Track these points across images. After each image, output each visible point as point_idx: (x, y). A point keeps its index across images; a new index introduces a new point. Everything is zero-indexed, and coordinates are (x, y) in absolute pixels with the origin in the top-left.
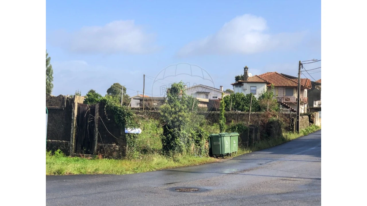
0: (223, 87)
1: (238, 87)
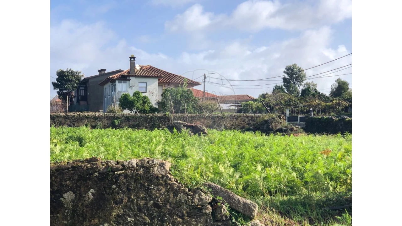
1: (122, 83)
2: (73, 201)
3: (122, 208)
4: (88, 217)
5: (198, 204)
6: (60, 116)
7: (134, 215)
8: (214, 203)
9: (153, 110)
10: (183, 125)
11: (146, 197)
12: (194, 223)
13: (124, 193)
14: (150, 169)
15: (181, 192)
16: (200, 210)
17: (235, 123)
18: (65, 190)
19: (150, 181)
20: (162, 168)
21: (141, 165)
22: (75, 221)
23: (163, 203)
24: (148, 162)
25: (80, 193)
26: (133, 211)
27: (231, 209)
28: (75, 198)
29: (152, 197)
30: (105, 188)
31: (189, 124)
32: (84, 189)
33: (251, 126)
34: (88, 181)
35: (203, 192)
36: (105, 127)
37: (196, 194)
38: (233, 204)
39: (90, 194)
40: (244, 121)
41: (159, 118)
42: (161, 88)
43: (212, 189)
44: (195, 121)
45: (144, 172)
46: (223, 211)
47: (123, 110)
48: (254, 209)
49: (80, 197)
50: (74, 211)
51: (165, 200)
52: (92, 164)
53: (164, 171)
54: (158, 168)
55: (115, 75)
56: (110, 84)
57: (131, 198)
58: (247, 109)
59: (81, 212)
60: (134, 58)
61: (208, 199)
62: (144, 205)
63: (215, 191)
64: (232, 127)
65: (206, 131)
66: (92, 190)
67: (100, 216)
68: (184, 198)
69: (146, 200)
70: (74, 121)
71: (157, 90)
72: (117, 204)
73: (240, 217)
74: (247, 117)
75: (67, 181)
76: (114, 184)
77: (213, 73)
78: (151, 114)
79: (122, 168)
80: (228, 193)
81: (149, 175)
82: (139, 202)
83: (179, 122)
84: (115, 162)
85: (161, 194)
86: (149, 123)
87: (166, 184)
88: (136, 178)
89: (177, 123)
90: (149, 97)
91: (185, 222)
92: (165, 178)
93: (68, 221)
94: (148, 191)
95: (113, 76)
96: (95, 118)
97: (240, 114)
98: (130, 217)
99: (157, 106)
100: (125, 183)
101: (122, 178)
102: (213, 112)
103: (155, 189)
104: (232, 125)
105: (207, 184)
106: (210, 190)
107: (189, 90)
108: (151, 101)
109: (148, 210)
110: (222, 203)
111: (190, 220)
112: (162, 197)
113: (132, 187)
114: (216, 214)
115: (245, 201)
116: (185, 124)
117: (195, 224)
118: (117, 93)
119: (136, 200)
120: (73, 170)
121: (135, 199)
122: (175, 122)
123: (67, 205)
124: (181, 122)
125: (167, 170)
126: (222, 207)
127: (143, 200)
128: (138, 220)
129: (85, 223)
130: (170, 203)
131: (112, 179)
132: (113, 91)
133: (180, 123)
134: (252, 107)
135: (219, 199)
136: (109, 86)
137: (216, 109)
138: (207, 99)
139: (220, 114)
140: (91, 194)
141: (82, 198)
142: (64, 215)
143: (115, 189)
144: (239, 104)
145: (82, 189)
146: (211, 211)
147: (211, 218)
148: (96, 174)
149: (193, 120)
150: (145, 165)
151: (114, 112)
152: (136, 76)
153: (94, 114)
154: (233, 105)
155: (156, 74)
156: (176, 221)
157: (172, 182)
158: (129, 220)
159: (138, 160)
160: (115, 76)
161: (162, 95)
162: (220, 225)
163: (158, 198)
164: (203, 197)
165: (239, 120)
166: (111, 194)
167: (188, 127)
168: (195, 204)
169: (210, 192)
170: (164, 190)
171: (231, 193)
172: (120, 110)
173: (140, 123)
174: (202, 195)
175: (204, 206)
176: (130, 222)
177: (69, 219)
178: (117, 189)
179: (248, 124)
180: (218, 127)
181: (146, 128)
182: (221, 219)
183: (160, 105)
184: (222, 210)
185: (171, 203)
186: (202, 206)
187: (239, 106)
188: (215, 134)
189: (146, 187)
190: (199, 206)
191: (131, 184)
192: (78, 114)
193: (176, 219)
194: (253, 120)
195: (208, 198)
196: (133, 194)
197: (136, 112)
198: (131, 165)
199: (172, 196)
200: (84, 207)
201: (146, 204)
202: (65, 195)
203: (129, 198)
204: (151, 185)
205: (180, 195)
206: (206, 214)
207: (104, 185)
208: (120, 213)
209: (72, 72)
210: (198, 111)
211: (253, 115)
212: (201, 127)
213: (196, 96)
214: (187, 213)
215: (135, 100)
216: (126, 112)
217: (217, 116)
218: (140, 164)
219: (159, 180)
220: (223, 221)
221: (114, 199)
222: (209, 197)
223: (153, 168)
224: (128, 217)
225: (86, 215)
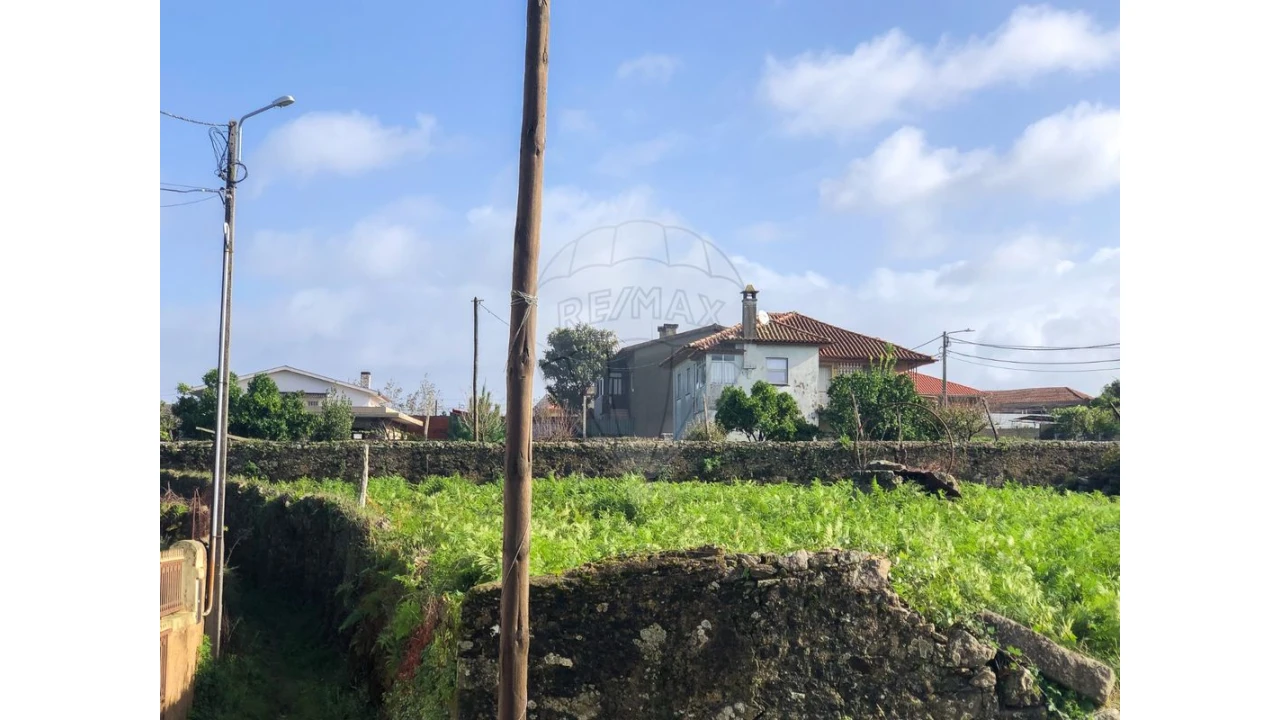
0: (370, 377)
1: (721, 359)
2: (662, 647)
3: (775, 668)
4: (697, 686)
5: (961, 664)
6: (567, 450)
7: (805, 686)
8: (1000, 662)
9: (805, 432)
10: (895, 473)
11: (832, 644)
12: (953, 710)
13: (779, 630)
14: (841, 576)
15: (919, 634)
16: (967, 678)
17: (1035, 467)
18: (643, 621)
19: (843, 605)
20: (871, 573)
21: (820, 565)
22: (668, 694)
23: (873, 660)
24: (836, 558)
25: (678, 629)
26: (802, 675)
27: (1046, 679)
28: (667, 639)
29: (848, 644)
30: (735, 618)
31: (910, 469)
32: (688, 619)
33: (1083, 475)
34: (696, 601)
35: (972, 634)
36: (681, 478)
37: (955, 638)
38: (1049, 666)
39: (701, 632)
40: (1060, 462)
41: (823, 453)
42: (825, 372)
43: (996, 630)
44: (921, 461)
45: (827, 582)
46: (1024, 684)
47: (727, 432)
48: (1105, 681)
49: (678, 639)
50: (665, 671)
51: (879, 650)
52: (706, 561)
53: (875, 580)
54: (860, 572)
55: (703, 340)
56: (690, 363)
57: (797, 644)
58: (1070, 426)
59: (681, 673)
60: (754, 293)
61: (987, 653)
62: (828, 661)
63: (1003, 635)
64: (1029, 479)
65: (956, 487)
66: (705, 623)
67: (726, 684)
68: (924, 648)
69: (833, 649)
70: (601, 462)
71: (817, 379)
72: (763, 657)
73: (1068, 699)
74: (1071, 450)
75: (647, 600)
76: (756, 610)
77: (968, 330)
78: (801, 444)
79: (775, 571)
80: (1037, 640)
81: (839, 589)
82: (817, 654)
83: (882, 462)
84: (757, 558)
85: (868, 637)
86: (796, 467)
87: (881, 613)
88: (809, 596)
89: (878, 466)
90: (796, 398)
91: (929, 707)
92: (878, 598)
93: (651, 694)
94: (837, 628)
95: (697, 342)
96: (655, 454)
97: (1050, 442)
98: (795, 689)
99: (816, 419)
100: (781, 608)
101: (775, 595)
102: (971, 435)
103: (855, 624)
104: (1028, 472)
105: (981, 615)
106: (989, 629)
107: (903, 376)
108: (799, 409)
109: (838, 673)
110: (1021, 664)
111: (942, 702)
112: (873, 643)
113: (798, 617)
114: (1007, 691)
115: (1080, 659)
116: (899, 468)
117: (954, 713)
118: (708, 388)
119: (808, 649)
120: (661, 576)
121: (807, 646)
122: (871, 463)
123: (650, 656)
124: (887, 462)
125: (882, 579)
126: (1022, 674)
127: (825, 648)
128: (816, 699)
129: (691, 700)
130: (892, 660)
131: (752, 598)
132: (700, 380)
133: (887, 467)
134: (1083, 421)
135: (1012, 655)
136: (689, 369)
137: (982, 428)
138: (952, 400)
139: (991, 443)
140: (703, 631)
141: (684, 641)
142: (641, 679)
143: (758, 621)
144: (1044, 413)
145: (684, 619)
146: (995, 681)
147: (996, 699)
148: (715, 584)
149: (917, 457)
150: (829, 566)
151: (702, 439)
152: (759, 342)
153: (651, 442)
154: (1027, 415)
155: (814, 336)
156: (908, 704)
157: (896, 608)
158: (793, 697)
159: (811, 553)
160: (703, 342)
161: (830, 392)
162: (1017, 718)
163: (863, 645)
164: (975, 648)
165: (1045, 460)
166: (751, 633)
167: (907, 476)
168: (954, 662)
169: (990, 634)
170: (876, 627)
171: (1045, 639)
172: (718, 434)
173: (771, 466)
174: (970, 643)
175: (976, 668)
176: (796, 701)
177: (653, 689)
178: (763, 622)
179: (1075, 470)
180: (990, 478)
181: (790, 479)
182: (1019, 704)
183: (825, 418)
184: (1023, 680)
185: (894, 658)
186: (972, 669)
187: (1044, 419)
188: (983, 495)
189: (832, 619)
190: (964, 670)
191: (797, 609)
192: (612, 443)
193: (908, 699)
194: (1088, 459)
195: (988, 649)
196: (801, 635)
197: (761, 438)
198: (797, 564)
199: (895, 641)
200: (689, 662)
201: (833, 660)
202: (645, 633)
203: (793, 644)
204: (845, 613)
205: (915, 639)
206: (981, 688)
207: (733, 610)
208: (772, 679)
209: (591, 333)
210: (928, 435)
211: (1086, 443)
212: (943, 478)
213: (921, 392)
214: (934, 684)
215: (755, 406)
216: (737, 437)
217: (985, 449)
218: (816, 563)
219: (864, 602)
220: (1026, 707)
221: (758, 646)
222: (988, 647)
223: (848, 572)
224: (790, 690)
225: (692, 680)
